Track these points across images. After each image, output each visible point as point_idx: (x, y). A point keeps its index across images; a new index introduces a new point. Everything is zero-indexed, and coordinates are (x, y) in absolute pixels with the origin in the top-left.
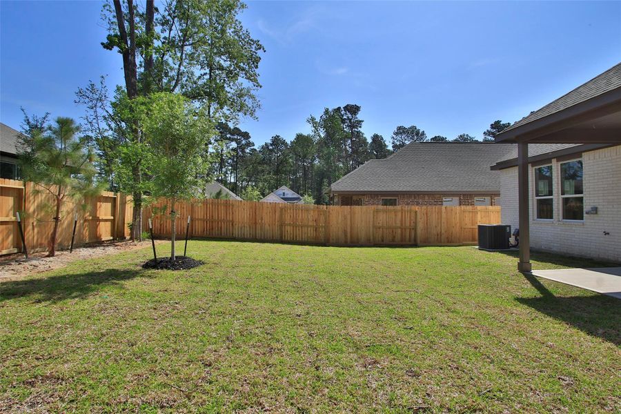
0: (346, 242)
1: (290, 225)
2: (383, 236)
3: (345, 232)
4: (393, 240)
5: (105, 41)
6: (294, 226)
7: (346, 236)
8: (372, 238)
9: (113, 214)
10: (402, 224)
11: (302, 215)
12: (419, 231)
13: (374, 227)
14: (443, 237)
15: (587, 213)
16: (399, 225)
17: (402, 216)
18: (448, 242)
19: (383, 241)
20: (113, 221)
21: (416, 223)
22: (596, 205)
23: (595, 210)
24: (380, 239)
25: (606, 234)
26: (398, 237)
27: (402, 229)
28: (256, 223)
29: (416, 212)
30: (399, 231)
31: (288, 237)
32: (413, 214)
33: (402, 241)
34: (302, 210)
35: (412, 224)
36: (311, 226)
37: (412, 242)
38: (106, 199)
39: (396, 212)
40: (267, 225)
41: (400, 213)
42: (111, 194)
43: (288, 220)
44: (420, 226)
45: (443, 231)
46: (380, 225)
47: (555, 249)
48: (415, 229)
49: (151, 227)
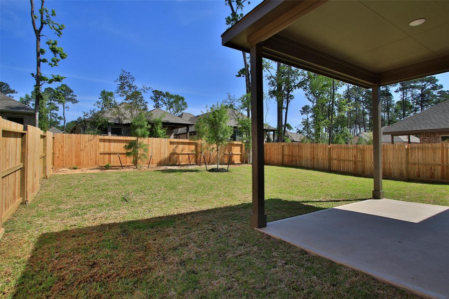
1: (336, 159)
2: (419, 173)
4: (431, 177)
5: (238, 74)
6: (339, 160)
8: (405, 173)
9: (241, 152)
10: (443, 162)
11: (344, 152)
13: (407, 163)
16: (440, 162)
17: (443, 154)
19: (419, 176)
20: (241, 155)
24: (416, 175)
26: (438, 174)
27: (443, 166)
28: (314, 157)
31: (335, 168)
33: (443, 178)
34: (344, 149)
36: (351, 161)
38: (237, 145)
39: (434, 149)
40: (320, 159)
41: (441, 151)
42: (240, 143)
43: (335, 156)
46: (416, 161)
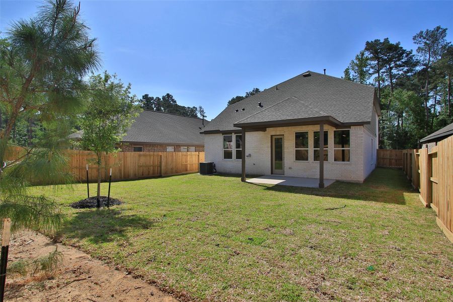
0: (121, 177)
2: (143, 172)
3: (120, 170)
4: (149, 174)
7: (121, 173)
8: (137, 174)
12: (163, 168)
13: (138, 166)
14: (174, 170)
15: (247, 156)
16: (152, 164)
18: (176, 173)
19: (143, 175)
21: (161, 163)
22: (250, 153)
23: (250, 155)
24: (141, 174)
25: (254, 164)
26: (151, 172)
27: (153, 167)
29: (161, 156)
30: (152, 168)
32: (159, 157)
33: (153, 174)
35: (159, 163)
36: (94, 168)
37: (159, 175)
44: (163, 164)
45: (174, 167)
46: (142, 165)
47: (233, 172)
48: (161, 166)
49: (111, 175)
